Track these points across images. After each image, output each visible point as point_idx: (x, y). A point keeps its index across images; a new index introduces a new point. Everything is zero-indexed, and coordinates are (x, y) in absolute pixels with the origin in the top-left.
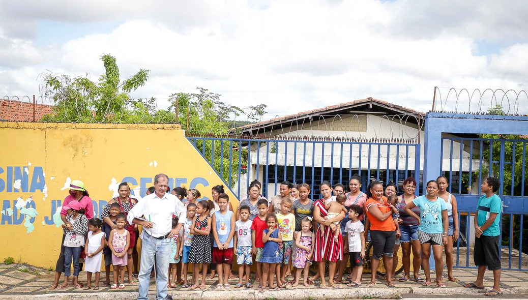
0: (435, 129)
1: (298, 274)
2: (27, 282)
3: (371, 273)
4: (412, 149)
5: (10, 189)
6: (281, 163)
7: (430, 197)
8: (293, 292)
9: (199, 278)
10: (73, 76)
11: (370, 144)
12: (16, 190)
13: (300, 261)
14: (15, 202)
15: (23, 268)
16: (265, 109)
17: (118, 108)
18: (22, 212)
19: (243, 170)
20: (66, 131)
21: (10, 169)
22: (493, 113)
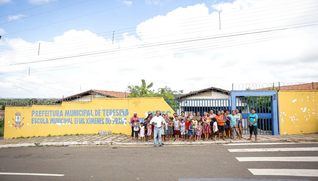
0: (234, 95)
1: (198, 137)
2: (125, 139)
3: (218, 136)
4: (227, 101)
5: (120, 115)
6: (188, 106)
7: (233, 115)
8: (197, 142)
9: (170, 138)
10: (134, 85)
11: (215, 100)
12: (122, 115)
13: (199, 133)
14: (122, 118)
15: (124, 135)
16: (183, 91)
17: (146, 93)
18: (123, 121)
19: (178, 108)
20: (133, 100)
21: (120, 110)
22: (247, 90)
